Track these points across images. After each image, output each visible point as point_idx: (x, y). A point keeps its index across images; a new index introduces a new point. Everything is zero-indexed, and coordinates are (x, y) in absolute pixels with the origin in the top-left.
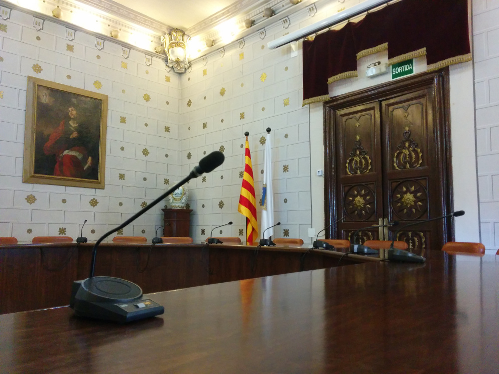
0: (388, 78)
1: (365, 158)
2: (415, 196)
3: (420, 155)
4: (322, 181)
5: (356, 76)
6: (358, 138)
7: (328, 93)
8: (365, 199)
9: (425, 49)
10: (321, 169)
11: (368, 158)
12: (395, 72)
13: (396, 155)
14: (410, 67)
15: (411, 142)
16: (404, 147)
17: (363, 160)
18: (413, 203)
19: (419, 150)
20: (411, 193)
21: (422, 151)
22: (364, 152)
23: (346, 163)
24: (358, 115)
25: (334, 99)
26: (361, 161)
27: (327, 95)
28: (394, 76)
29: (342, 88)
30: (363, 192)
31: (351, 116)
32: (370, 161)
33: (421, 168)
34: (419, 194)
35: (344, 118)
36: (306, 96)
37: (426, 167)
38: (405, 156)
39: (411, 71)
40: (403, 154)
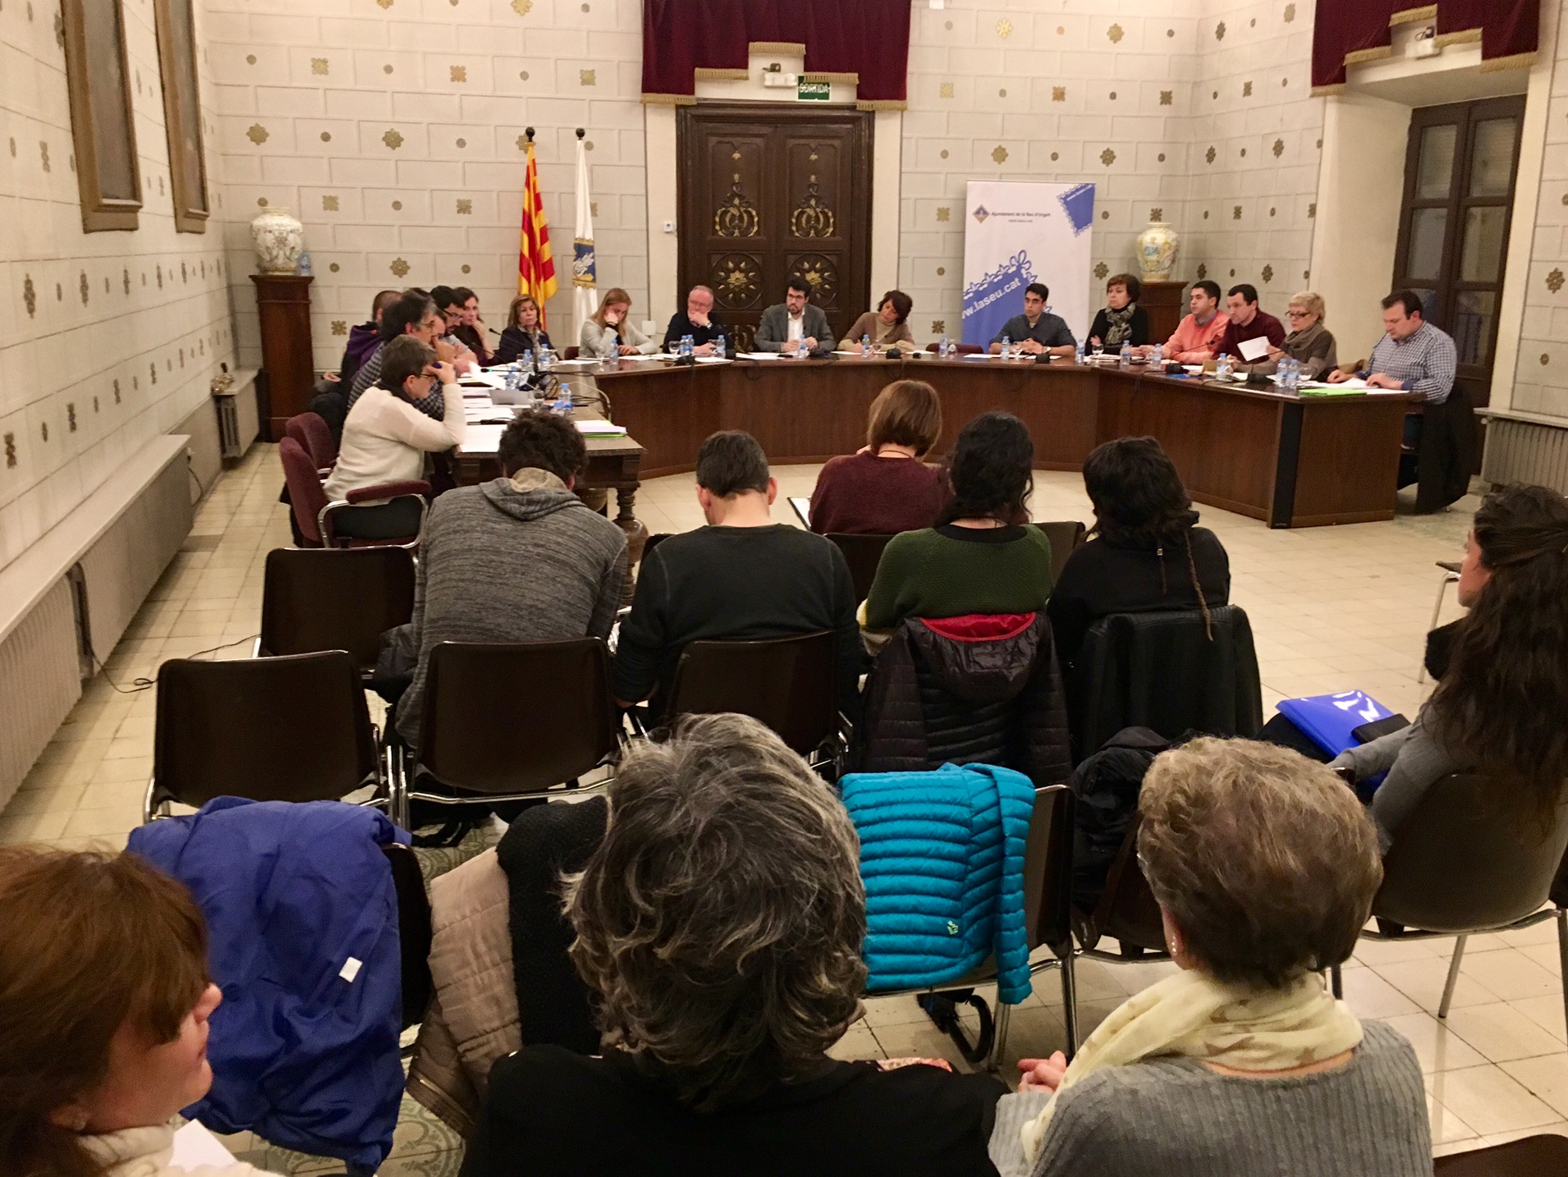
0: (793, 97)
1: (749, 213)
2: (821, 277)
3: (832, 220)
4: (672, 244)
5: (747, 78)
6: (736, 177)
7: (692, 93)
8: (746, 276)
9: (856, 75)
10: (671, 220)
11: (754, 213)
12: (804, 88)
13: (796, 213)
14: (825, 89)
15: (818, 199)
16: (810, 206)
17: (745, 216)
18: (818, 287)
19: (830, 214)
20: (816, 272)
21: (834, 216)
22: (747, 202)
23: (715, 215)
24: (737, 141)
25: (704, 104)
26: (741, 217)
27: (690, 97)
28: (802, 96)
29: (714, 88)
30: (743, 265)
31: (727, 139)
32: (756, 219)
33: (832, 238)
34: (826, 274)
35: (713, 140)
36: (646, 88)
37: (838, 238)
38: (809, 217)
39: (826, 96)
40: (805, 216)
